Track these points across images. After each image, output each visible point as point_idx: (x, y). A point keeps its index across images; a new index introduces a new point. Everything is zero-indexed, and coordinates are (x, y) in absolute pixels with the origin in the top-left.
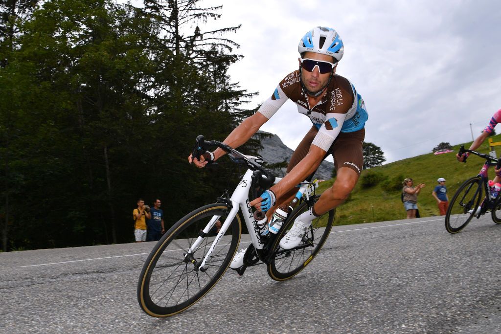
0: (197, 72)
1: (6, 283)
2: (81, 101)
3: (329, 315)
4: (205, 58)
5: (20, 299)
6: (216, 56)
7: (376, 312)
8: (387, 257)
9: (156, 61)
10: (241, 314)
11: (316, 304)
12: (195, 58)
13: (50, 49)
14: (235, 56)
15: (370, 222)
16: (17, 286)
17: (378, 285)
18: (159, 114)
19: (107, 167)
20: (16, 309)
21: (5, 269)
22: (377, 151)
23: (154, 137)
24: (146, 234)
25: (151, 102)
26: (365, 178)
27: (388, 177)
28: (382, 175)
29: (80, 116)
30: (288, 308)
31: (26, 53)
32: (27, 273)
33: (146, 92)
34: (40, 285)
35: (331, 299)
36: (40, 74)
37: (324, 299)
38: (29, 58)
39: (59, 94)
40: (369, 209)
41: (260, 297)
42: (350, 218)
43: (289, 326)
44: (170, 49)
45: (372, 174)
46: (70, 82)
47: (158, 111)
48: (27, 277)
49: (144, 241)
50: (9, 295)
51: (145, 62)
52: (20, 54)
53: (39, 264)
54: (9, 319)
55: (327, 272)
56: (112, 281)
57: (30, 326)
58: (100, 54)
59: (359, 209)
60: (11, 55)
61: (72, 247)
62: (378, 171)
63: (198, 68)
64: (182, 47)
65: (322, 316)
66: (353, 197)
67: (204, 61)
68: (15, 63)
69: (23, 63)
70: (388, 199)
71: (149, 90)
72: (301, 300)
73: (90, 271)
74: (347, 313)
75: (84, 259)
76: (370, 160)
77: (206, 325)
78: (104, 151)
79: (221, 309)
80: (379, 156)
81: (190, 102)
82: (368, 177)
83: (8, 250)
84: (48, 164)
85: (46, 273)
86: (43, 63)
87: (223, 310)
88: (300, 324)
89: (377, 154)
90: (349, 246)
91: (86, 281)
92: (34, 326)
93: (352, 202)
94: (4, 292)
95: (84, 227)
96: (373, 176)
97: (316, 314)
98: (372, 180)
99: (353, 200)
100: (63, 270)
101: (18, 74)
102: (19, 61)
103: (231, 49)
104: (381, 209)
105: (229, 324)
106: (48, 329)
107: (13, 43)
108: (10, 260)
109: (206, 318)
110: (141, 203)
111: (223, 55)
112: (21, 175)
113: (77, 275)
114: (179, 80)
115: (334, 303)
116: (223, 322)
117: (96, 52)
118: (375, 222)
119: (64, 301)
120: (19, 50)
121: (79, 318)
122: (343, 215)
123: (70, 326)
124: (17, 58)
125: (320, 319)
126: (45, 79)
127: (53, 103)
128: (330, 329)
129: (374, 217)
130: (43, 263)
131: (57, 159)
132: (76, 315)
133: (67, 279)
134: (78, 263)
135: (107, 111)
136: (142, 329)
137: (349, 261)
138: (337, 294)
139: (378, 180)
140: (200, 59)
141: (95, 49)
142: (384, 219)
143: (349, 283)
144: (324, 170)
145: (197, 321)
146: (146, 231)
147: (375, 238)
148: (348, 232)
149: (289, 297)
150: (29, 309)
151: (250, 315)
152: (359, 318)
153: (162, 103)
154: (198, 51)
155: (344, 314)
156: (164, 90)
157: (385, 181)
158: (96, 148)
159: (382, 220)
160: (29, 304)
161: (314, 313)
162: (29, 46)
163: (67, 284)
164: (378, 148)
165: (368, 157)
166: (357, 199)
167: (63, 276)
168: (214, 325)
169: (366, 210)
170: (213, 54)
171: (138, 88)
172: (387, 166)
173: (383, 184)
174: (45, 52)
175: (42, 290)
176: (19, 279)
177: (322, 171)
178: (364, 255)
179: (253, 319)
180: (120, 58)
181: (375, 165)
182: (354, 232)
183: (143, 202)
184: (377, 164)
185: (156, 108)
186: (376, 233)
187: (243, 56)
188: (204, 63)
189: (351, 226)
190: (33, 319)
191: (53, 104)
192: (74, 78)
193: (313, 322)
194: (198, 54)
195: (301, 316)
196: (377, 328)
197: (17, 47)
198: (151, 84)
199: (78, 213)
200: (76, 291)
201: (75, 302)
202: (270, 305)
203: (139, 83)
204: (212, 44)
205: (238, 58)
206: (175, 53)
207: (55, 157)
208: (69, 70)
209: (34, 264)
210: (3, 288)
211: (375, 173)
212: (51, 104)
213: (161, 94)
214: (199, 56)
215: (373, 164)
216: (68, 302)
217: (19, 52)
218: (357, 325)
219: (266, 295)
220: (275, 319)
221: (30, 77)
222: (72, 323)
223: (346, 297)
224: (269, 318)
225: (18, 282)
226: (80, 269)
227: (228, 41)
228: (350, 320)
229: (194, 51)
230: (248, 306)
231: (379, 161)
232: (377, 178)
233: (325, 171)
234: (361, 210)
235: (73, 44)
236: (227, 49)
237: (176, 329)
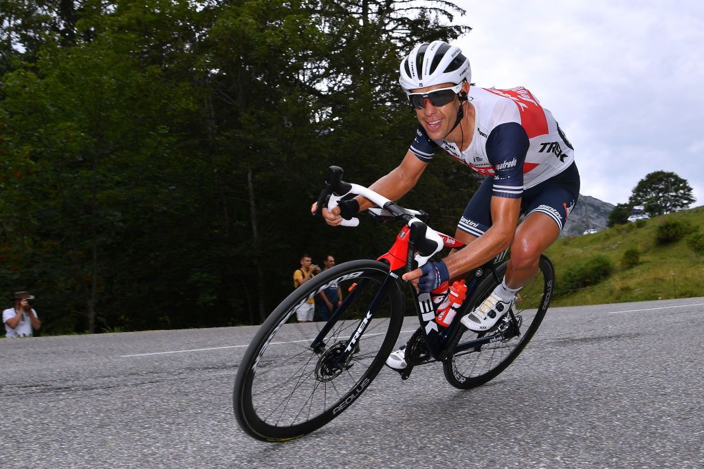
0: (398, 53)
1: (100, 381)
2: (210, 97)
3: (613, 438)
4: (409, 32)
5: (125, 405)
6: (426, 28)
7: (686, 436)
8: (700, 352)
9: (331, 34)
10: (473, 434)
11: (590, 422)
12: (392, 31)
13: (162, 13)
14: (458, 28)
15: (668, 299)
16: (118, 385)
17: (687, 395)
18: (334, 120)
19: (253, 203)
20: (119, 420)
21: (96, 360)
22: (681, 185)
23: (327, 156)
24: (313, 310)
25: (323, 100)
26: (661, 228)
27: (698, 227)
28: (689, 225)
29: (208, 121)
30: (546, 427)
31: (123, 19)
32: (132, 366)
33: (315, 84)
34: (154, 384)
35: (615, 414)
36: (145, 53)
37: (603, 414)
38: (130, 28)
39: (176, 85)
40: (668, 279)
41: (500, 409)
42: (637, 292)
43: (550, 454)
44: (354, 15)
45: (673, 222)
46: (193, 67)
47: (333, 116)
48: (133, 371)
49: (310, 321)
50: (106, 399)
51: (313, 36)
52: (115, 21)
53: (149, 352)
54: (110, 434)
55: (605, 372)
56: (266, 380)
57: (144, 445)
58: (241, 21)
59: (652, 277)
60: (100, 22)
61: (198, 328)
62: (683, 218)
63: (399, 48)
64: (372, 13)
65: (600, 439)
66: (641, 259)
67: (407, 36)
68: (106, 35)
69: (121, 36)
70: (698, 263)
71: (318, 82)
72: (567, 415)
73: (229, 364)
74: (640, 435)
75: (220, 346)
76: (669, 200)
77: (419, 449)
78: (247, 178)
79: (441, 425)
80: (684, 194)
81: (383, 101)
82: (667, 226)
83: (98, 330)
84: (159, 196)
85: (162, 366)
86: (150, 35)
87: (443, 427)
88: (566, 450)
89: (682, 191)
90: (638, 334)
91: (225, 380)
92: (150, 445)
93: (640, 267)
94: (99, 394)
95: (215, 297)
96: (675, 225)
97: (591, 436)
98: (672, 232)
99: (641, 263)
100: (187, 362)
101: (110, 52)
102: (114, 32)
103: (451, 17)
104: (686, 279)
105: (455, 450)
106: (172, 450)
107: (103, 2)
108: (102, 346)
109: (418, 438)
110: (307, 260)
111: (438, 27)
112: (116, 213)
113: (211, 370)
114: (367, 65)
115: (618, 420)
116: (446, 446)
117: (235, 18)
118: (676, 298)
119: (193, 409)
120: (112, 15)
121: (219, 435)
122: (625, 286)
123: (206, 447)
124: (110, 27)
125: (597, 443)
126: (154, 62)
127: (166, 99)
128: (614, 460)
129: (675, 290)
130: (156, 352)
131: (173, 187)
132: (213, 430)
133: (195, 376)
134: (210, 352)
135: (253, 113)
136: (318, 454)
137: (640, 357)
138: (624, 407)
139: (683, 232)
140: (402, 32)
141: (234, 14)
142: (691, 295)
143: (642, 391)
144: (596, 214)
145: (404, 444)
146: (313, 306)
147: (679, 322)
148: (635, 313)
149: (547, 410)
150: (140, 421)
151: (488, 436)
152: (660, 444)
153: (339, 103)
154: (398, 20)
155: (636, 437)
156: (343, 82)
157: (694, 234)
158: (234, 172)
159: (688, 295)
160: (140, 413)
161: (588, 434)
162: (129, 8)
163: (196, 384)
164: (684, 181)
165: (666, 195)
166: (648, 262)
167: (188, 371)
168: (432, 450)
169: (663, 280)
170: (422, 25)
171: (301, 78)
172: (697, 210)
173: (690, 239)
174: (154, 18)
175: (159, 392)
176: (119, 374)
177: (592, 216)
178: (663, 348)
179: (492, 442)
180: (274, 28)
181: (679, 208)
182: (645, 312)
183: (310, 259)
184: (682, 207)
185: (329, 110)
186: (682, 315)
187: (470, 28)
188: (408, 39)
189: (640, 303)
190: (148, 436)
191: (166, 101)
192: (199, 60)
193: (587, 448)
194: (399, 25)
195: (568, 438)
196: (688, 459)
197: (109, 10)
198: (322, 71)
199: (205, 275)
200: (212, 394)
201: (212, 410)
202: (518, 421)
203: (304, 70)
204: (421, 8)
205: (463, 30)
206: (361, 22)
207: (170, 186)
208: (191, 47)
209: (141, 352)
210: (97, 388)
211: (679, 221)
212: (163, 101)
213: (339, 87)
214: (400, 27)
215: (675, 206)
216: (199, 411)
217: (113, 18)
218: (657, 454)
219: (511, 406)
220: (528, 443)
221: (131, 56)
222: (208, 443)
223: (638, 411)
224: (517, 441)
225: (119, 379)
226: (215, 361)
227: (447, 3)
228: (645, 447)
229: (392, 19)
230: (484, 422)
231: (685, 202)
232: (681, 229)
233: (598, 217)
234: (655, 279)
235: (198, 5)
236: (445, 17)
237: (372, 454)
